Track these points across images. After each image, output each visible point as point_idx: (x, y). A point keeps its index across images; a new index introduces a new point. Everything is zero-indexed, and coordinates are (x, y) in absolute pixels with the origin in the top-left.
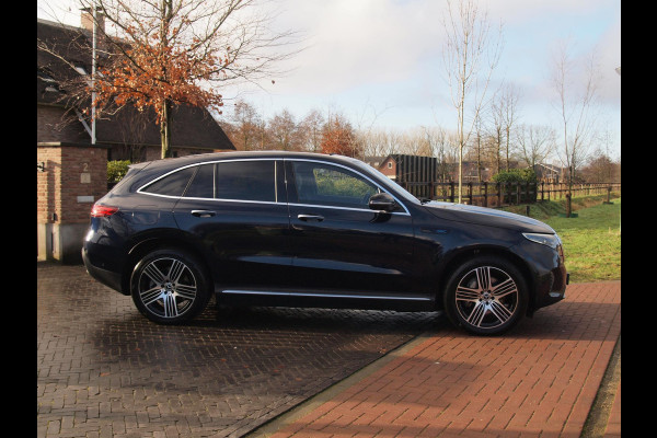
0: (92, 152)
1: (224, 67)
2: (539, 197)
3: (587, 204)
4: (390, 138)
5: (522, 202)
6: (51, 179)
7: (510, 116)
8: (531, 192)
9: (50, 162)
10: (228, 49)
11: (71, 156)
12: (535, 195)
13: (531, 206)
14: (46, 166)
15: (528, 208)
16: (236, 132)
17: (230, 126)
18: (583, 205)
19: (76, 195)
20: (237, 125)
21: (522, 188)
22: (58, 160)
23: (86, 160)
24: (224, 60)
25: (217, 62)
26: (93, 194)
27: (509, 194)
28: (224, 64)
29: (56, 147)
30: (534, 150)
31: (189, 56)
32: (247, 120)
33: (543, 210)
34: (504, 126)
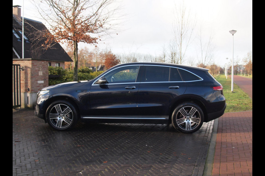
0: (43, 63)
6: (26, 73)
9: (26, 67)
11: (35, 64)
14: (24, 68)
19: (37, 80)
22: (30, 66)
23: (41, 66)
26: (43, 80)
29: (29, 60)
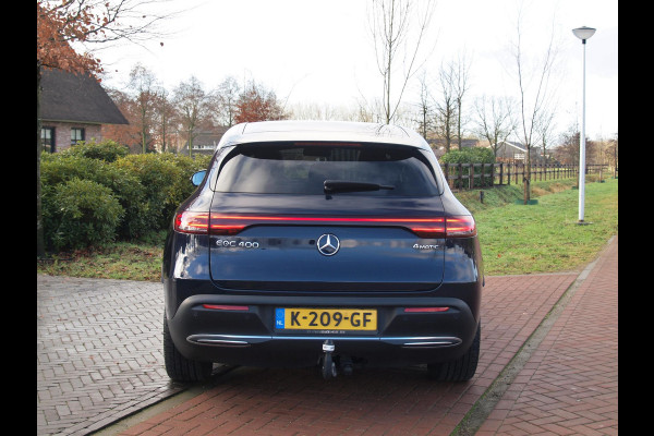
1: (103, 26)
2: (497, 182)
3: (555, 190)
4: (323, 111)
5: (475, 187)
7: (461, 85)
8: (487, 175)
10: (107, 5)
12: (492, 178)
13: (485, 192)
15: (482, 194)
16: (132, 102)
17: (124, 96)
18: (550, 190)
20: (133, 94)
21: (476, 169)
24: (102, 18)
25: (94, 20)
27: (460, 178)
28: (102, 23)
30: (497, 125)
31: (60, 13)
32: (145, 89)
33: (501, 197)
34: (455, 96)
